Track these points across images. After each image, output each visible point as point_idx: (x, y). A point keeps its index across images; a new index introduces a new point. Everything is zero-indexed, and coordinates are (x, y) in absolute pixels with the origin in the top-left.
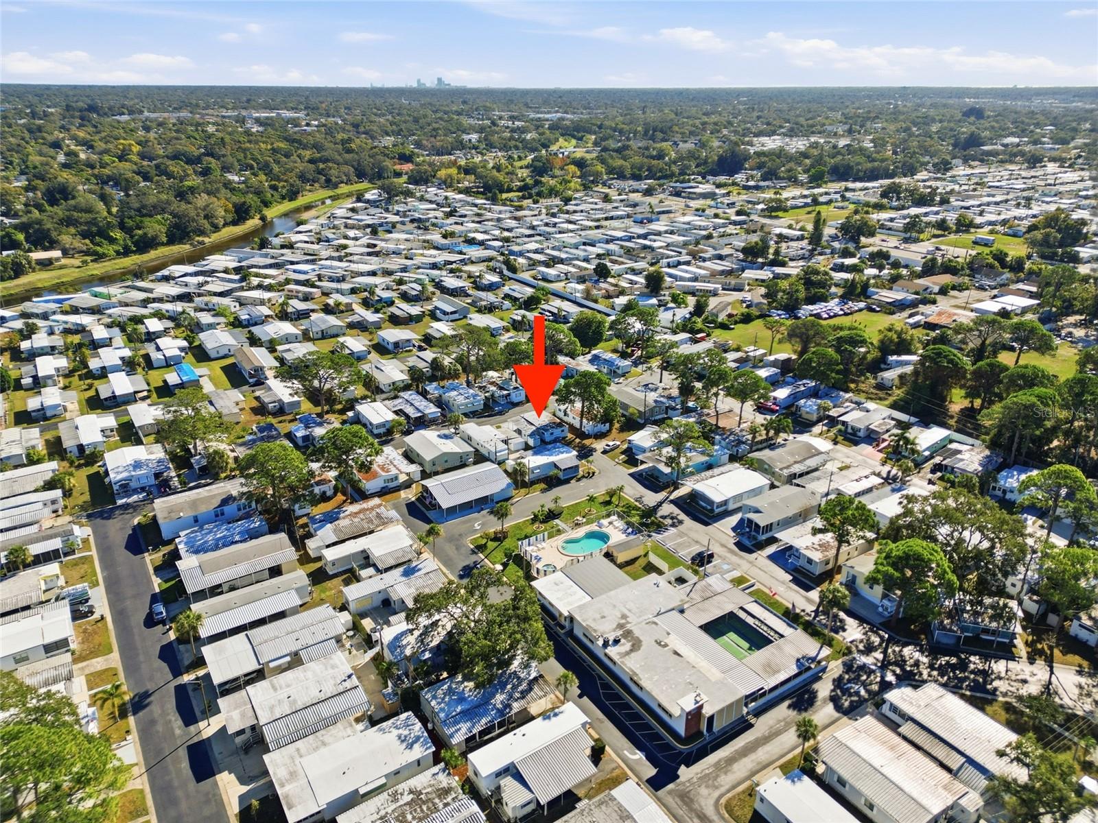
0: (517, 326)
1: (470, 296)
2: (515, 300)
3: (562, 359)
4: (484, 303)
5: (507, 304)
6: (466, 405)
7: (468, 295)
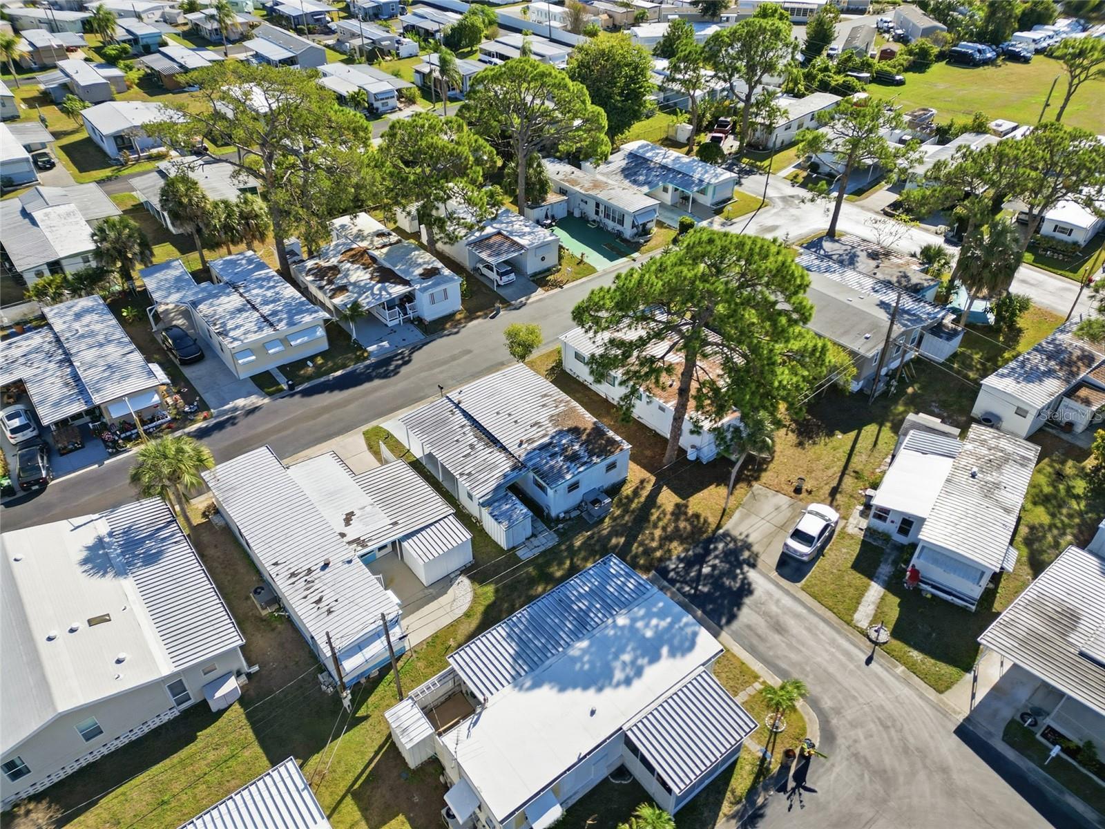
0: (429, 89)
1: (334, 32)
2: (425, 36)
3: (554, 170)
4: (357, 42)
5: (410, 44)
6: (264, 346)
7: (330, 32)
